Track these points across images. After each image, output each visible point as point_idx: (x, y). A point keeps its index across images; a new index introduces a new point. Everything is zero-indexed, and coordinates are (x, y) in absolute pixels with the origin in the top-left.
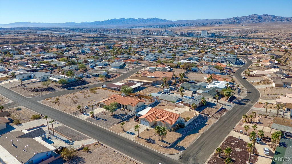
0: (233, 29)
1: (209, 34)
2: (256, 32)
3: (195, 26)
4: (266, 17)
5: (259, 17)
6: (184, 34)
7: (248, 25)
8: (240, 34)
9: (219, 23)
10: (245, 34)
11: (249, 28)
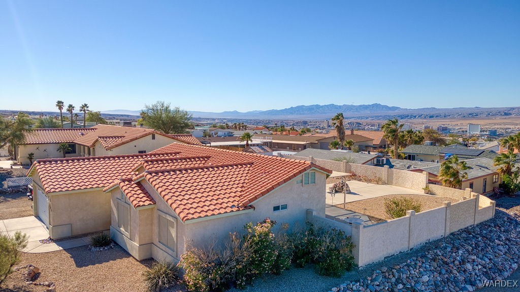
9: (503, 114)
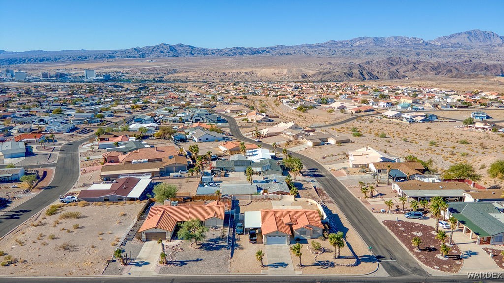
0: (138, 66)
1: (99, 75)
2: (174, 71)
3: (64, 62)
4: (181, 48)
5: (172, 48)
6: (50, 77)
7: (158, 60)
8: (152, 76)
9: (109, 57)
10: (160, 75)
11: (163, 65)
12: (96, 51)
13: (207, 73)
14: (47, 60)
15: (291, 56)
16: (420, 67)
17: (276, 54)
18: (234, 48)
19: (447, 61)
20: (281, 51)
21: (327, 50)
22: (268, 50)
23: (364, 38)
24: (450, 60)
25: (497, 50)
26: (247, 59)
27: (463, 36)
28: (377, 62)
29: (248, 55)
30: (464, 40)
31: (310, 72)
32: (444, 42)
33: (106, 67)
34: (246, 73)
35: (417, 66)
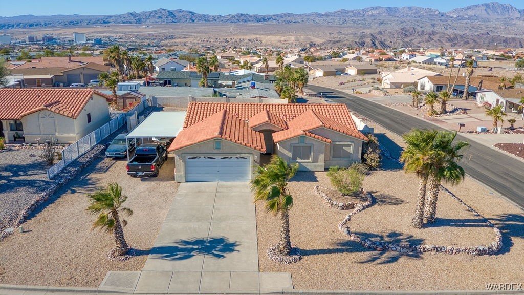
0: (132, 32)
1: (89, 40)
2: (172, 37)
4: (181, 14)
5: (171, 14)
6: (37, 41)
7: (155, 26)
8: (148, 41)
9: (102, 22)
10: (156, 41)
11: (160, 31)
12: (89, 16)
13: (207, 40)
14: (36, 25)
15: (299, 24)
16: (436, 38)
17: (283, 22)
18: (238, 15)
19: (464, 33)
20: (288, 19)
21: (337, 19)
22: (274, 18)
23: (376, 8)
24: (466, 32)
25: (515, 24)
26: (252, 26)
27: (480, 8)
28: (390, 33)
29: (252, 22)
30: (481, 12)
31: (319, 41)
32: (461, 14)
33: (98, 33)
34: (250, 40)
35: (432, 37)
